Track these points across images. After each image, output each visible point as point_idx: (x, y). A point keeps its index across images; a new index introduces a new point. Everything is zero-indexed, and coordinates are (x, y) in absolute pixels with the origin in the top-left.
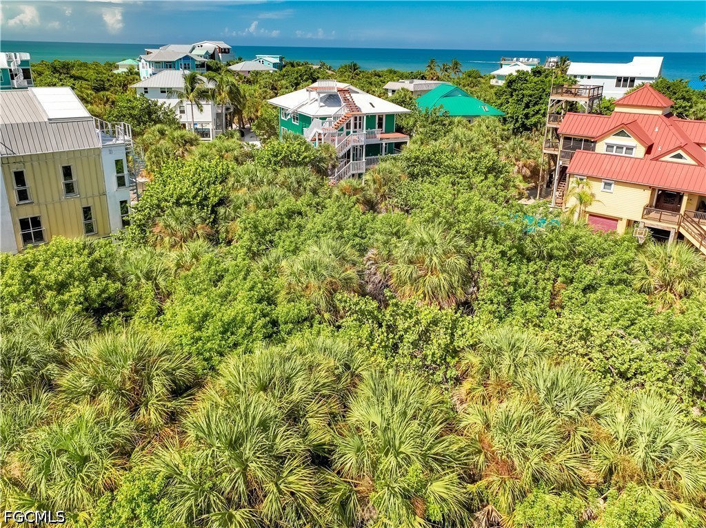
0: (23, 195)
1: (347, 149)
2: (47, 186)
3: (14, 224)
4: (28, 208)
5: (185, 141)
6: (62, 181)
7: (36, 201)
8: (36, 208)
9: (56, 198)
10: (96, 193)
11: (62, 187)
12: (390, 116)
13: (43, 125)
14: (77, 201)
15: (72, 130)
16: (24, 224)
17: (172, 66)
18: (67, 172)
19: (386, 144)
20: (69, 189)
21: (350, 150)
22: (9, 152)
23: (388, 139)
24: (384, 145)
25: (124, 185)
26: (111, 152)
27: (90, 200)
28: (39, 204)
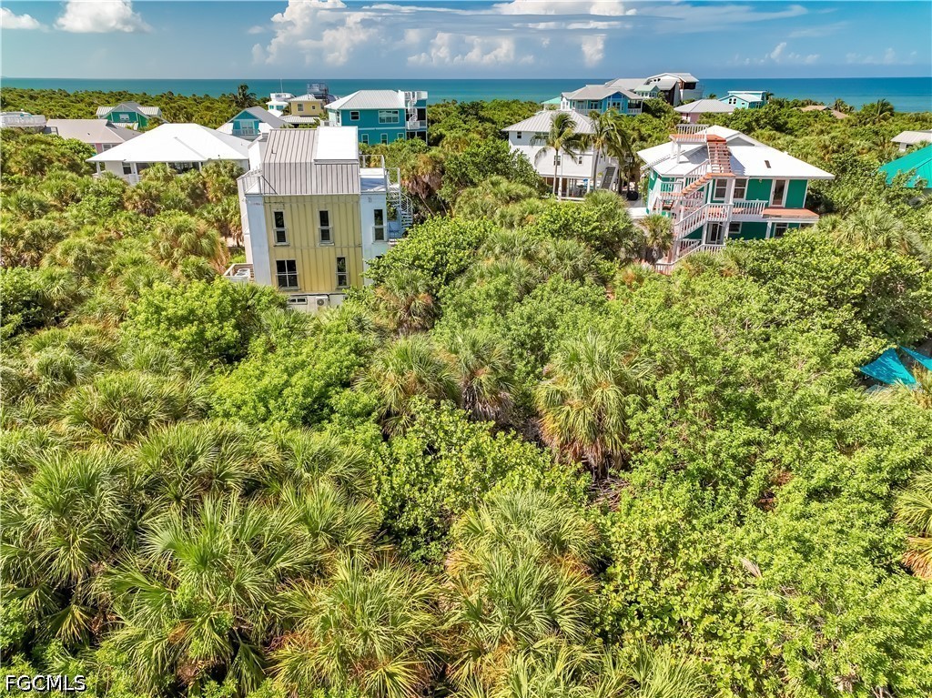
0: (281, 237)
2: (303, 229)
3: (271, 266)
4: (284, 250)
5: (510, 197)
6: (318, 225)
7: (292, 244)
8: (292, 251)
9: (311, 244)
10: (352, 244)
11: (318, 234)
12: (798, 183)
13: (308, 166)
14: (332, 250)
15: (329, 173)
16: (281, 266)
18: (324, 218)
19: (773, 224)
20: (325, 235)
21: (702, 228)
22: (272, 191)
23: (780, 216)
24: (770, 225)
25: (382, 238)
26: (370, 200)
27: (345, 251)
28: (295, 248)
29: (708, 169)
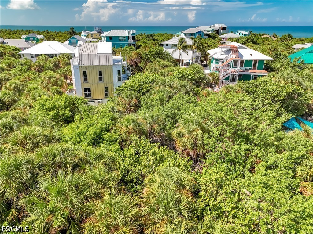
0: (85, 80)
1: (228, 76)
2: (93, 77)
3: (82, 89)
4: (87, 84)
5: (164, 66)
6: (98, 76)
7: (89, 82)
8: (89, 85)
9: (96, 82)
10: (110, 82)
11: (98, 79)
12: (262, 61)
13: (95, 55)
14: (103, 84)
15: (102, 58)
16: (85, 90)
17: (194, 35)
18: (100, 73)
19: (253, 75)
20: (101, 79)
21: (229, 76)
22: (82, 64)
23: (255, 73)
24: (252, 76)
25: (120, 80)
26: (116, 67)
27: (108, 84)
28: (90, 83)
29: (231, 57)
